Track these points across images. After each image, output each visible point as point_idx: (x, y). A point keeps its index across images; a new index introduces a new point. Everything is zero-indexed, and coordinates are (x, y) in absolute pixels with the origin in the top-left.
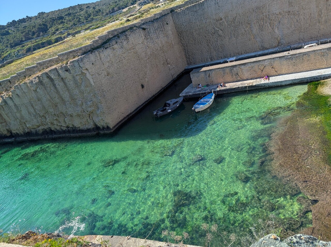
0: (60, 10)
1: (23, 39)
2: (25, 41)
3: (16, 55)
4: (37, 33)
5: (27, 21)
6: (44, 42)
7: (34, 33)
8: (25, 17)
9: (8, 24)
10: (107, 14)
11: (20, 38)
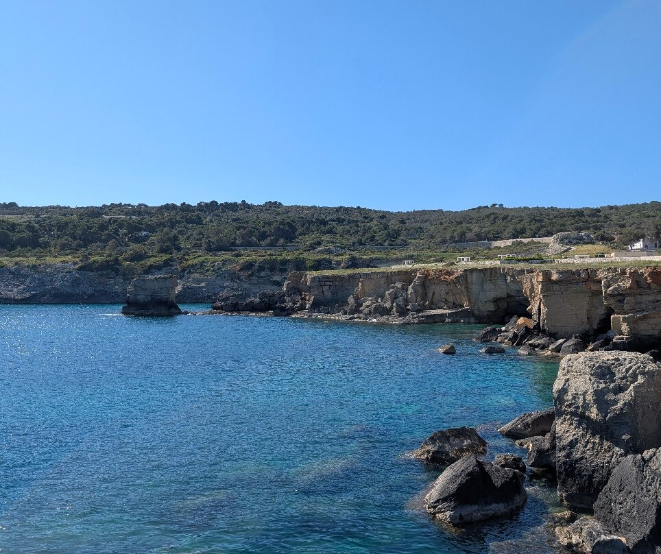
0: (315, 207)
1: (237, 242)
2: (241, 245)
3: (216, 268)
4: (272, 238)
5: (241, 209)
6: (288, 261)
7: (263, 236)
8: (239, 202)
9: (199, 204)
10: (444, 242)
11: (232, 237)
